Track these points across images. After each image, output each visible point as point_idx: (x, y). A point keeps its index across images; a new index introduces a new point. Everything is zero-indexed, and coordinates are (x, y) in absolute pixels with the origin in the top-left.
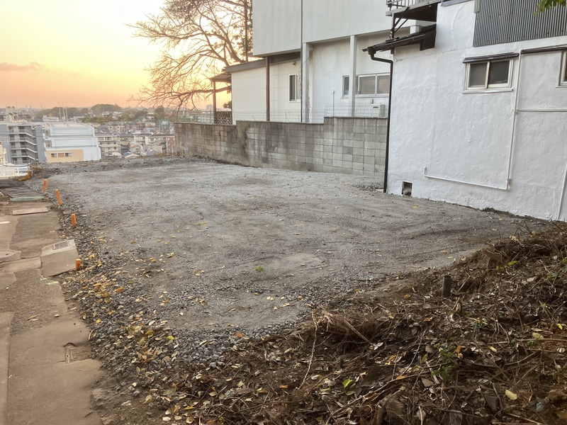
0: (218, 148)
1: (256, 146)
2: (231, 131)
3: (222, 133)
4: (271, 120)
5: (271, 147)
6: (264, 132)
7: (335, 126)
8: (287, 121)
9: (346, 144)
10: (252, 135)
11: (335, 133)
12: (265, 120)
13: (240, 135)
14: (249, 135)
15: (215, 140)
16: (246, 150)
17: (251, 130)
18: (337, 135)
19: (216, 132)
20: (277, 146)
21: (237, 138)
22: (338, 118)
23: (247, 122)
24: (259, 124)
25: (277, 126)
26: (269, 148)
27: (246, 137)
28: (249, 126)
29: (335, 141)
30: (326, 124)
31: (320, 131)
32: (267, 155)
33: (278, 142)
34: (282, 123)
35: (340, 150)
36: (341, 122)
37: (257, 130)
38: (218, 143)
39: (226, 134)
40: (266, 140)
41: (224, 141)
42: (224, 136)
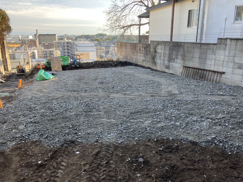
0: (139, 57)
1: (162, 57)
2: (147, 47)
3: (141, 48)
4: (173, 40)
5: (172, 58)
6: (168, 48)
7: (228, 46)
8: (186, 41)
9: (237, 60)
10: (160, 50)
11: (227, 52)
12: (169, 40)
13: (152, 50)
14: (157, 50)
15: (137, 53)
16: (155, 60)
17: (160, 47)
18: (229, 53)
19: (138, 48)
20: (177, 58)
21: (150, 52)
22: (231, 39)
23: (157, 41)
24: (165, 43)
25: (178, 45)
26: (170, 59)
27: (156, 52)
28: (158, 44)
29: (226, 58)
30: (219, 44)
31: (213, 49)
32: (169, 64)
33: (177, 55)
34: (181, 42)
35: (231, 65)
36: (234, 42)
37: (163, 47)
38: (139, 54)
39: (144, 49)
40: (169, 54)
41: (142, 53)
42: (142, 51)
